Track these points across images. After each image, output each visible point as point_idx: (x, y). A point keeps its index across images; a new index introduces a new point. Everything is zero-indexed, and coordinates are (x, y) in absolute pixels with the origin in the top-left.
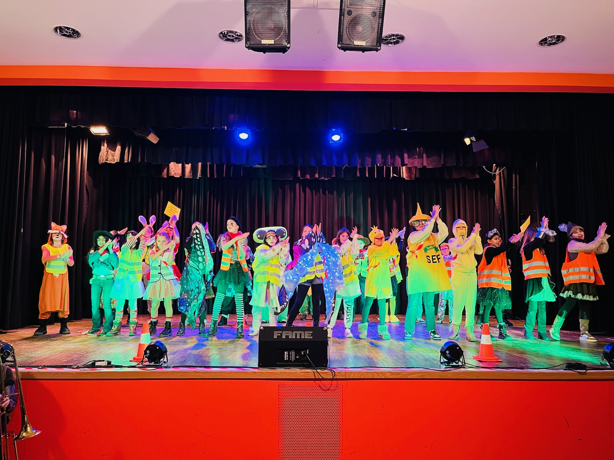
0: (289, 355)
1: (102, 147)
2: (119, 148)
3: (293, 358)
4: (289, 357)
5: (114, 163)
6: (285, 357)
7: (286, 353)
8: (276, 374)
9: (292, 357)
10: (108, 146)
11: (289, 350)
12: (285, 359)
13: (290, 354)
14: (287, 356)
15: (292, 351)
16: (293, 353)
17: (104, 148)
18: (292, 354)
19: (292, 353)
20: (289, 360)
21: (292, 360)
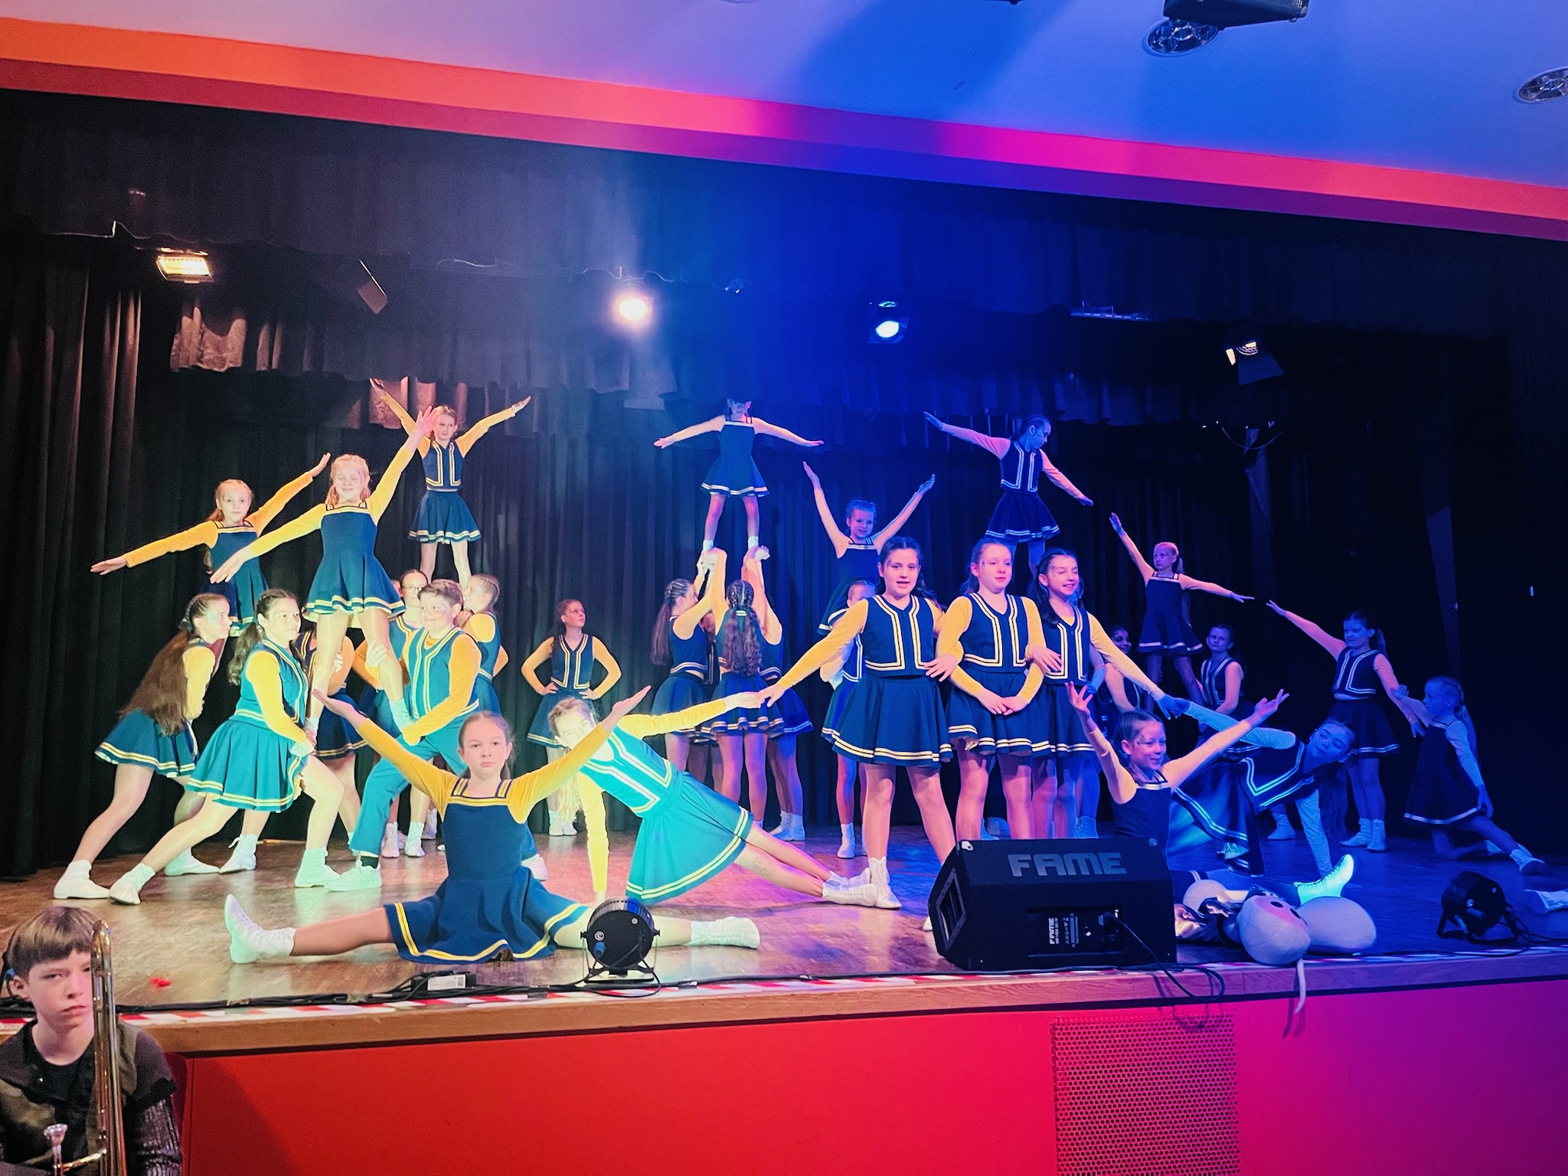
0: (1062, 929)
1: (186, 320)
2: (238, 325)
3: (1074, 939)
4: (1062, 936)
5: (222, 370)
6: (1052, 937)
7: (1051, 921)
8: (1044, 989)
9: (1069, 935)
10: (203, 318)
11: (1060, 913)
12: (1052, 942)
13: (1066, 924)
14: (1057, 933)
15: (1069, 917)
16: (1073, 921)
17: (191, 324)
18: (1069, 927)
19: (1069, 922)
20: (1063, 946)
21: (1071, 944)
